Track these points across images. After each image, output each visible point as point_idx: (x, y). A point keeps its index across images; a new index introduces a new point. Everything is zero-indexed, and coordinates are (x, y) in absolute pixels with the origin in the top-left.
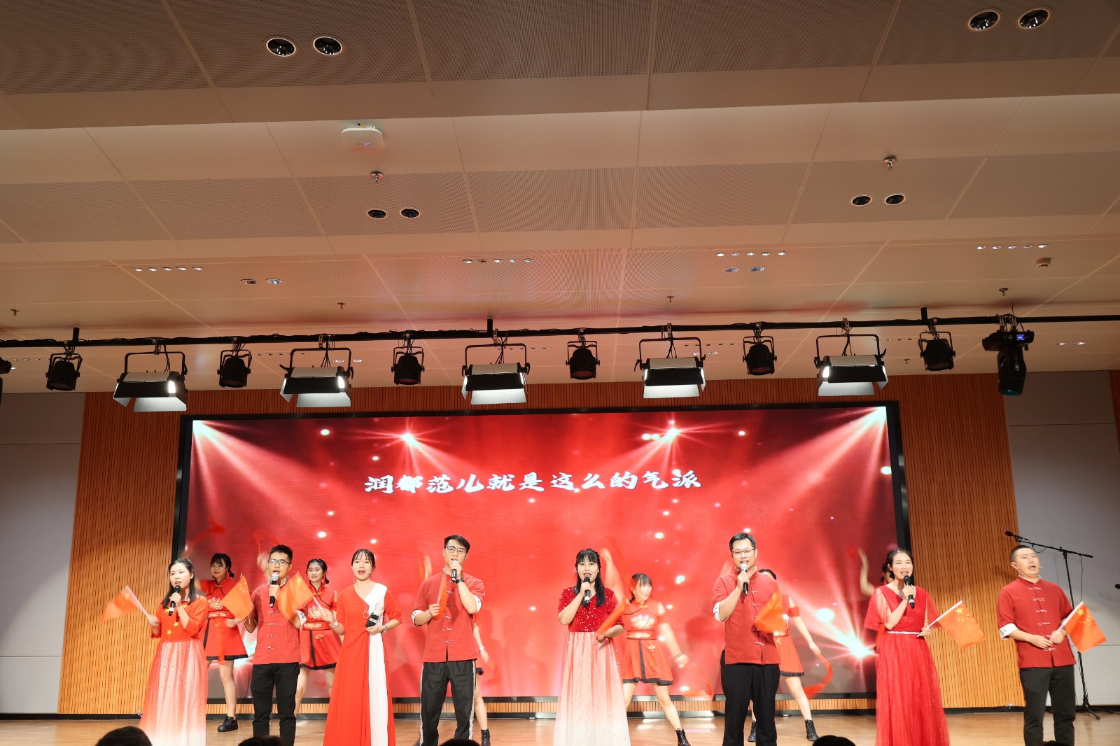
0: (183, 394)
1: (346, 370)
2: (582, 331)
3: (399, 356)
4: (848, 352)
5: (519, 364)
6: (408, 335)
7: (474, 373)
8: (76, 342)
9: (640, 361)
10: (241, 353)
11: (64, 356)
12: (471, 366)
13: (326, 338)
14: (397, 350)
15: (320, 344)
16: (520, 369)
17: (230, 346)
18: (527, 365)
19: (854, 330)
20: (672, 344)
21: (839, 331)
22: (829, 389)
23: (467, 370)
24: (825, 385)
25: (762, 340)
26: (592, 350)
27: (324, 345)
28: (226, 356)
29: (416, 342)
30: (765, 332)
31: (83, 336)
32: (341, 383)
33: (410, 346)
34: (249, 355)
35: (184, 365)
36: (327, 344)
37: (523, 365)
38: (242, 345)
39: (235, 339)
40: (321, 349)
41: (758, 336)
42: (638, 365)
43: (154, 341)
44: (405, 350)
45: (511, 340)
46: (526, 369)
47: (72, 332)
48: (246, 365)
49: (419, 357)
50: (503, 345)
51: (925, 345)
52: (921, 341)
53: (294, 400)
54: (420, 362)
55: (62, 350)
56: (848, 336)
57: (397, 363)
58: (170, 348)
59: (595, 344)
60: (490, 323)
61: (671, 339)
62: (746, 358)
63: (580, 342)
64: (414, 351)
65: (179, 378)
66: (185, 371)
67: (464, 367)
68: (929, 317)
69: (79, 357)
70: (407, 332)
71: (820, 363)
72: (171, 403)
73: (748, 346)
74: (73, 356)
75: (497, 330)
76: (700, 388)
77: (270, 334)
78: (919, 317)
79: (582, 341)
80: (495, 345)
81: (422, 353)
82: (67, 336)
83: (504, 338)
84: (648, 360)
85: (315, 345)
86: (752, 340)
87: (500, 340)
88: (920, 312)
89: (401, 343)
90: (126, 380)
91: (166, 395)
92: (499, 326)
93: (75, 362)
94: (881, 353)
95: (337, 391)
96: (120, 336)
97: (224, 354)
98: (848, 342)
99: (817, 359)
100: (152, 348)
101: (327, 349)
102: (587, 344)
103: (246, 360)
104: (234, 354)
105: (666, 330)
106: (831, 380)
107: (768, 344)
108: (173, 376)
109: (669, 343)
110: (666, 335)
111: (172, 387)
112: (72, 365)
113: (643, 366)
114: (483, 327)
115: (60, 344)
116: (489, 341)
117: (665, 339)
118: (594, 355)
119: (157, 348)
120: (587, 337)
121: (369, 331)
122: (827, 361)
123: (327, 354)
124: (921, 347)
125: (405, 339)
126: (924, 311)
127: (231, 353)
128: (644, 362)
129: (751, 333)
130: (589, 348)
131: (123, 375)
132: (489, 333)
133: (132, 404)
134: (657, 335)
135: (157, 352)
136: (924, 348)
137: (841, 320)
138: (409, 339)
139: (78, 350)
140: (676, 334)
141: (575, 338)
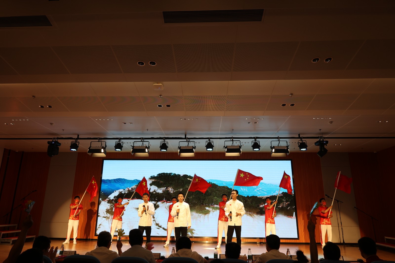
0: (105, 152)
1: (148, 147)
2: (209, 138)
3: (162, 144)
4: (279, 145)
5: (193, 146)
6: (164, 138)
7: (181, 148)
8: (78, 138)
9: (224, 146)
10: (121, 142)
11: (75, 142)
12: (181, 147)
13: (143, 139)
14: (161, 142)
15: (141, 140)
16: (193, 148)
17: (118, 140)
18: (195, 147)
19: (281, 140)
20: (233, 142)
21: (277, 140)
22: (274, 155)
23: (180, 148)
24: (273, 154)
25: (257, 141)
26: (212, 143)
27: (142, 141)
28: (117, 143)
29: (166, 140)
30: (257, 140)
31: (80, 137)
32: (147, 150)
33: (164, 141)
34: (123, 143)
35: (106, 145)
36: (143, 140)
37: (194, 147)
38: (121, 140)
39: (119, 138)
40: (141, 141)
41: (255, 140)
42: (224, 147)
43: (98, 138)
44: (163, 142)
45: (191, 140)
46: (195, 148)
47: (77, 136)
48: (122, 145)
49: (167, 144)
50: (189, 141)
51: (299, 144)
52: (298, 143)
53: (134, 155)
54: (167, 145)
55: (74, 140)
56: (279, 141)
57: (161, 145)
58: (102, 140)
59: (213, 141)
60: (186, 136)
61: (233, 141)
62: (252, 146)
63: (209, 141)
64: (166, 142)
65: (104, 148)
66: (106, 146)
67: (179, 147)
68: (301, 136)
69: (79, 142)
70: (164, 137)
71: (272, 148)
72: (102, 154)
73: (253, 143)
74: (77, 142)
75: (187, 137)
76: (240, 153)
77: (128, 137)
78: (298, 137)
79: (210, 141)
80: (187, 141)
81: (168, 143)
82: (76, 137)
83: (189, 140)
84: (227, 146)
85: (140, 140)
86: (254, 141)
87: (188, 140)
88: (298, 135)
89: (162, 140)
90: (91, 148)
91: (101, 153)
92: (187, 136)
93: (78, 144)
94: (288, 146)
95: (146, 152)
96: (90, 137)
97: (116, 142)
98: (279, 143)
99: (271, 147)
100: (98, 140)
101: (143, 141)
102: (211, 142)
103: (122, 144)
104: (119, 142)
105: (231, 138)
106: (275, 152)
107: (258, 143)
108: (103, 148)
109: (232, 142)
110: (231, 140)
111: (102, 151)
112: (77, 144)
113: (225, 148)
114: (184, 137)
115: (74, 139)
116: (185, 140)
117: (231, 141)
118: (213, 144)
119: (99, 140)
120: (211, 140)
121: (154, 137)
122: (274, 147)
123: (143, 143)
124: (298, 144)
125: (163, 139)
126: (299, 135)
127: (118, 142)
128: (226, 146)
129: (254, 140)
130: (211, 143)
131: (90, 147)
132: (185, 138)
133: (92, 155)
134: (229, 140)
135: (99, 141)
136: (299, 145)
137: (277, 137)
138: (164, 139)
139: (78, 140)
140: (234, 140)
141: (208, 140)
